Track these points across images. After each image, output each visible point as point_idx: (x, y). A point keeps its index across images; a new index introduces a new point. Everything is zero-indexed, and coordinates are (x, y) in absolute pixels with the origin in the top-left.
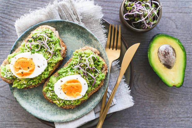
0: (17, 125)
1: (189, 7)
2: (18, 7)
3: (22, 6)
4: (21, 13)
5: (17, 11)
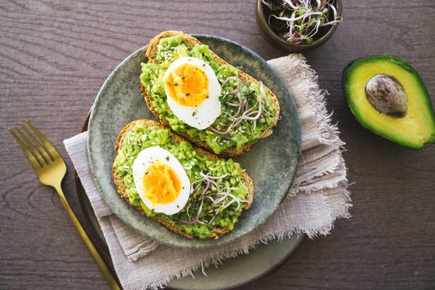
0: (13, 267)
2: (3, 25)
3: (13, 22)
4: (11, 35)
5: (3, 31)
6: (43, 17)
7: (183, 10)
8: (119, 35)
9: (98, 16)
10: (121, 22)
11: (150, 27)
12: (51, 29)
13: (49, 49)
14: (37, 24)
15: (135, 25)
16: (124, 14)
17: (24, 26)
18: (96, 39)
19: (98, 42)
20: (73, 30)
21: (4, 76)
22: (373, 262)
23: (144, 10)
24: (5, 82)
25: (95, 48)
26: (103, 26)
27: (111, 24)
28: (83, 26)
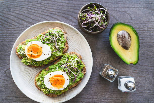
1: (140, 3)
2: (9, 7)
3: (12, 6)
4: (12, 11)
5: (9, 9)
6: (24, 5)
7: (76, 4)
8: (53, 12)
9: (44, 5)
10: (53, 7)
11: (64, 10)
12: (27, 9)
13: (26, 16)
14: (22, 7)
15: (58, 9)
16: (54, 5)
17: (17, 8)
18: (44, 13)
19: (44, 15)
20: (35, 10)
21: (8, 26)
22: (148, 100)
23: (62, 3)
24: (9, 28)
25: (43, 17)
26: (46, 9)
27: (50, 8)
28: (39, 8)
